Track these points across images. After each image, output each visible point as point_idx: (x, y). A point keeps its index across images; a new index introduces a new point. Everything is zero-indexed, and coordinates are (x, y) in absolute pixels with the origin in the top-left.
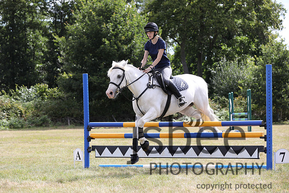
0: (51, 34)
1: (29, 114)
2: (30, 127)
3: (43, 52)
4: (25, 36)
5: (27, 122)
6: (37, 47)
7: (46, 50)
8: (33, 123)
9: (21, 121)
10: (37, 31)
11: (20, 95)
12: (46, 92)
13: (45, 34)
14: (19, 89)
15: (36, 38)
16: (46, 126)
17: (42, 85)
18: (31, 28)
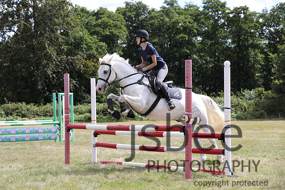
0: (266, 52)
1: (251, 109)
2: (251, 119)
3: (260, 65)
4: (248, 54)
5: (249, 115)
6: (256, 61)
7: (263, 63)
8: (254, 116)
9: (245, 114)
10: (256, 50)
11: (244, 96)
12: (263, 94)
13: (262, 52)
14: (243, 91)
15: (256, 55)
16: (263, 118)
17: (260, 89)
18: (252, 48)
